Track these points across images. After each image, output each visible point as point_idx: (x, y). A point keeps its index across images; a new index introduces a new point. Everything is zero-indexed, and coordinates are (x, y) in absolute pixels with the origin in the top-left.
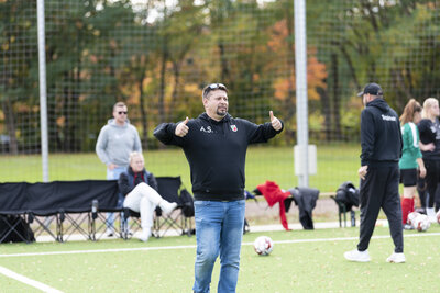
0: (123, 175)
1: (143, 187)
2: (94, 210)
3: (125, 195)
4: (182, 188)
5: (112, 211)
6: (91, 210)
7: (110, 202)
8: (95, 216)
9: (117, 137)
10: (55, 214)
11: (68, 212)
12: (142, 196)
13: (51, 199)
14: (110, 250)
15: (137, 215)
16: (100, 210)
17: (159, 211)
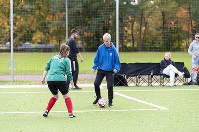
0: (162, 61)
1: (171, 66)
2: (152, 74)
3: (163, 69)
4: (184, 67)
5: (158, 75)
6: (150, 74)
7: (157, 71)
8: (152, 77)
9: (196, 46)
10: (136, 76)
11: (141, 75)
12: (170, 69)
13: (134, 70)
14: (161, 90)
15: (168, 77)
16: (154, 74)
17: (176, 75)
